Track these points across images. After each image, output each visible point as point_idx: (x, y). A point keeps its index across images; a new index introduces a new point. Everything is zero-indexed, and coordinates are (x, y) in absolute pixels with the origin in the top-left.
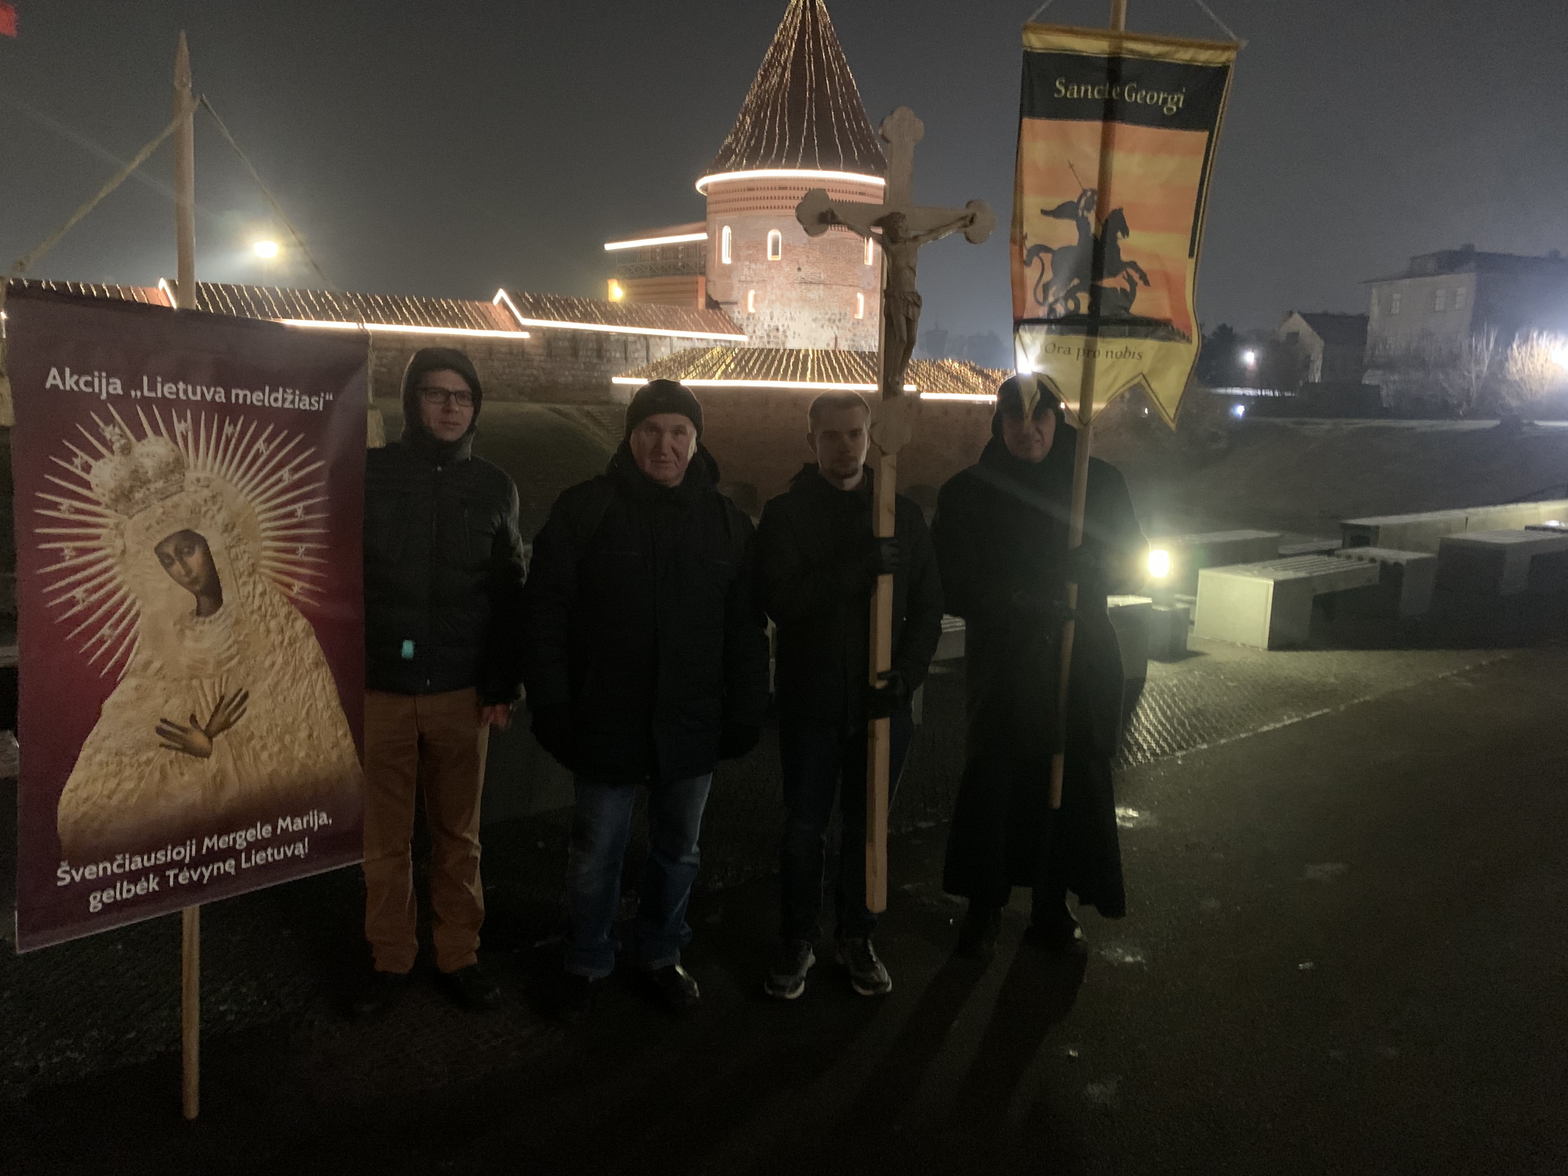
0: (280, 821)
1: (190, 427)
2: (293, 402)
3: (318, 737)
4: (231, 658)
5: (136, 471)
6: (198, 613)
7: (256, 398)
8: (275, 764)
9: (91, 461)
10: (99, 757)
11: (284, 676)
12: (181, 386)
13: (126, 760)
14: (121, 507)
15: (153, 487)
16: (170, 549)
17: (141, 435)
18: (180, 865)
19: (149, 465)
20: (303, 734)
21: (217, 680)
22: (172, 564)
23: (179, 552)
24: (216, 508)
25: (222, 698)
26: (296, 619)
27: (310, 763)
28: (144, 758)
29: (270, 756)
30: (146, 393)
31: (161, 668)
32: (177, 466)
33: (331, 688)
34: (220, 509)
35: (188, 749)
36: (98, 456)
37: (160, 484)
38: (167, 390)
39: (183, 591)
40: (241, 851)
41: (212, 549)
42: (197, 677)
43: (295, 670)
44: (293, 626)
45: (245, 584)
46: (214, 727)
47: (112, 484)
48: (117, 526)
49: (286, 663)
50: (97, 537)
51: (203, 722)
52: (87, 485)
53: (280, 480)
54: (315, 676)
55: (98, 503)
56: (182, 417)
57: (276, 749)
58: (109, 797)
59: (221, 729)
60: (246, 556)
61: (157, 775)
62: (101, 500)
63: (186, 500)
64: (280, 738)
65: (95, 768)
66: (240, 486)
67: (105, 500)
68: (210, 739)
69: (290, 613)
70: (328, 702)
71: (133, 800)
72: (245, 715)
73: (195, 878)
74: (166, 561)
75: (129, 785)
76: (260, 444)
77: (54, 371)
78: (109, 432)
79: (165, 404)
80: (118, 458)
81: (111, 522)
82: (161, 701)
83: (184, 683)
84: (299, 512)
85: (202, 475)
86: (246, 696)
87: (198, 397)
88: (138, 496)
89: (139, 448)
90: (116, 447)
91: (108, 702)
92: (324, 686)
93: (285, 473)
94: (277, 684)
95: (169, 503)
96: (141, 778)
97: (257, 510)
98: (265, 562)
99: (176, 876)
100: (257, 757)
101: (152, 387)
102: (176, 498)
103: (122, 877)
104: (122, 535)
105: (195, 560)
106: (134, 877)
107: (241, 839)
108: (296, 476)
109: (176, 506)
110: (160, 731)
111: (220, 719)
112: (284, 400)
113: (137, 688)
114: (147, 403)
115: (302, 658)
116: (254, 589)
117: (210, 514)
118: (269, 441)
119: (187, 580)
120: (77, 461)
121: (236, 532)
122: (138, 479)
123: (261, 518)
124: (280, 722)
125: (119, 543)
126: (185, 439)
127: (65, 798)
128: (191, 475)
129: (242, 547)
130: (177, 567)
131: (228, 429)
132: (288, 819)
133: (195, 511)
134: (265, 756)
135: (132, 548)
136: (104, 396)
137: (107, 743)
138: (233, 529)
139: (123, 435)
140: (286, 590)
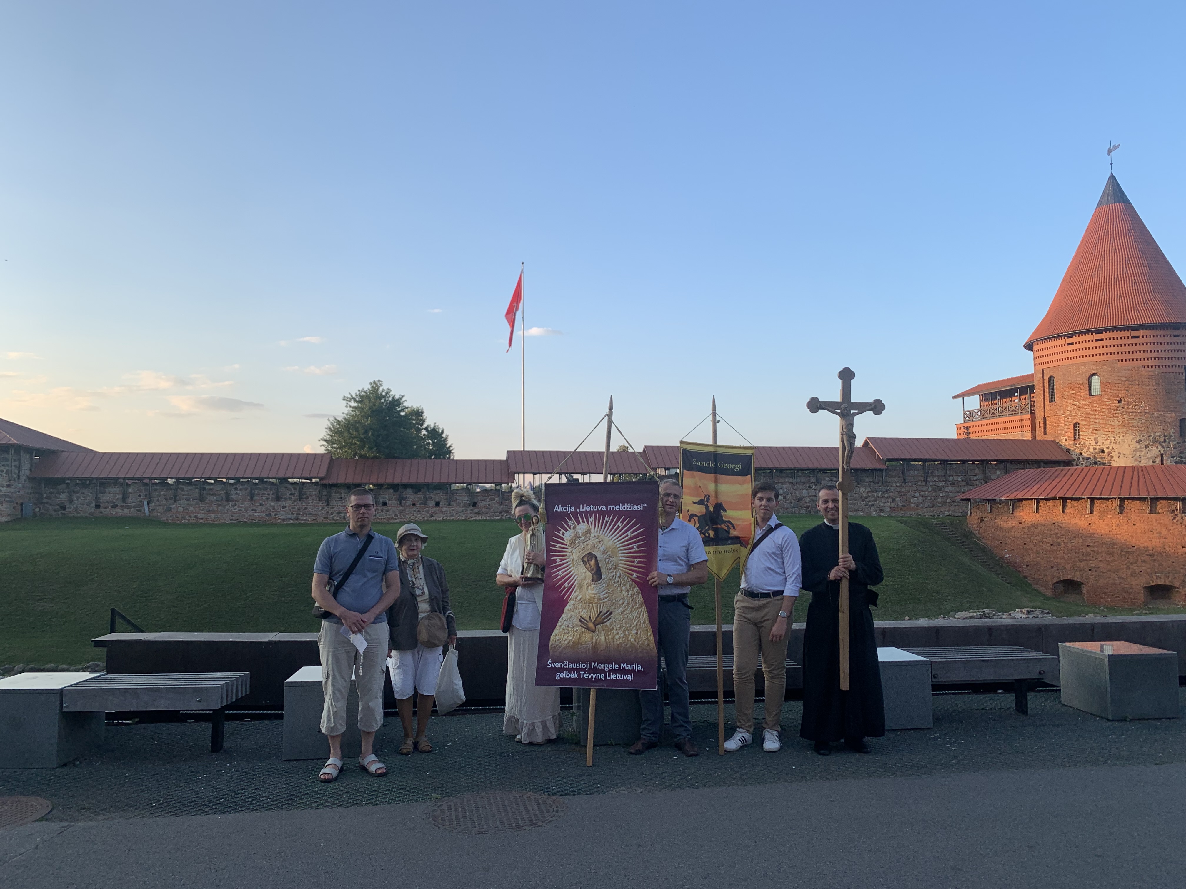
0: (622, 664)
1: (594, 519)
2: (630, 508)
3: (640, 634)
4: (605, 598)
5: (577, 534)
6: (593, 581)
7: (617, 508)
8: (621, 641)
9: (564, 532)
10: (563, 626)
11: (628, 608)
12: (592, 506)
13: (570, 629)
14: (572, 546)
15: (581, 539)
16: (586, 559)
17: (579, 523)
18: (584, 670)
19: (580, 532)
20: (634, 632)
21: (599, 605)
22: (586, 564)
23: (588, 560)
24: (600, 545)
25: (601, 612)
26: (634, 587)
27: (636, 643)
28: (575, 630)
29: (619, 638)
30: (581, 510)
31: (581, 599)
32: (589, 532)
33: (646, 615)
34: (602, 546)
35: (588, 628)
36: (566, 530)
37: (583, 538)
38: (587, 508)
39: (589, 573)
40: (607, 671)
41: (598, 559)
42: (591, 603)
43: (633, 606)
44: (633, 590)
45: (612, 572)
46: (597, 622)
47: (570, 539)
48: (571, 551)
49: (629, 604)
50: (565, 555)
51: (593, 620)
52: (563, 539)
53: (627, 536)
54: (640, 610)
55: (566, 545)
56: (591, 516)
57: (622, 635)
58: (565, 641)
59: (600, 624)
60: (612, 562)
61: (578, 636)
62: (567, 544)
63: (590, 543)
64: (624, 631)
65: (561, 630)
66: (610, 538)
67: (568, 543)
68: (595, 626)
69: (632, 585)
70: (645, 621)
71: (571, 643)
72: (611, 620)
73: (590, 677)
74: (585, 563)
75: (571, 638)
76: (619, 523)
77: (557, 506)
78: (570, 523)
79: (586, 513)
80: (572, 530)
81: (570, 550)
82: (581, 610)
83: (587, 605)
84: (635, 547)
85: (596, 534)
86: (611, 613)
87: (597, 510)
88: (577, 542)
89: (578, 527)
90: (572, 527)
91: (566, 609)
92: (643, 614)
93: (629, 533)
94: (624, 611)
95: (585, 544)
96: (574, 636)
97: (618, 546)
98: (621, 565)
99: (583, 674)
100: (614, 636)
101: (583, 508)
102: (587, 542)
103: (567, 669)
104: (572, 554)
105: (593, 562)
106: (570, 670)
107: (607, 667)
108: (633, 534)
109: (587, 545)
110: (580, 620)
111: (599, 619)
112: (627, 508)
113: (574, 605)
114: (581, 513)
115: (636, 603)
116: (616, 574)
117: (598, 547)
118: (622, 522)
119: (590, 569)
120: (561, 532)
121: (608, 554)
122: (577, 536)
123: (619, 549)
124: (624, 625)
125: (571, 557)
126: (592, 524)
127: (552, 638)
128: (592, 535)
129: (611, 559)
130: (588, 565)
131: (606, 519)
132: (625, 664)
133: (593, 546)
134: (617, 637)
135: (575, 559)
136: (569, 512)
137: (565, 622)
138: (607, 552)
139: (574, 523)
140: (630, 576)
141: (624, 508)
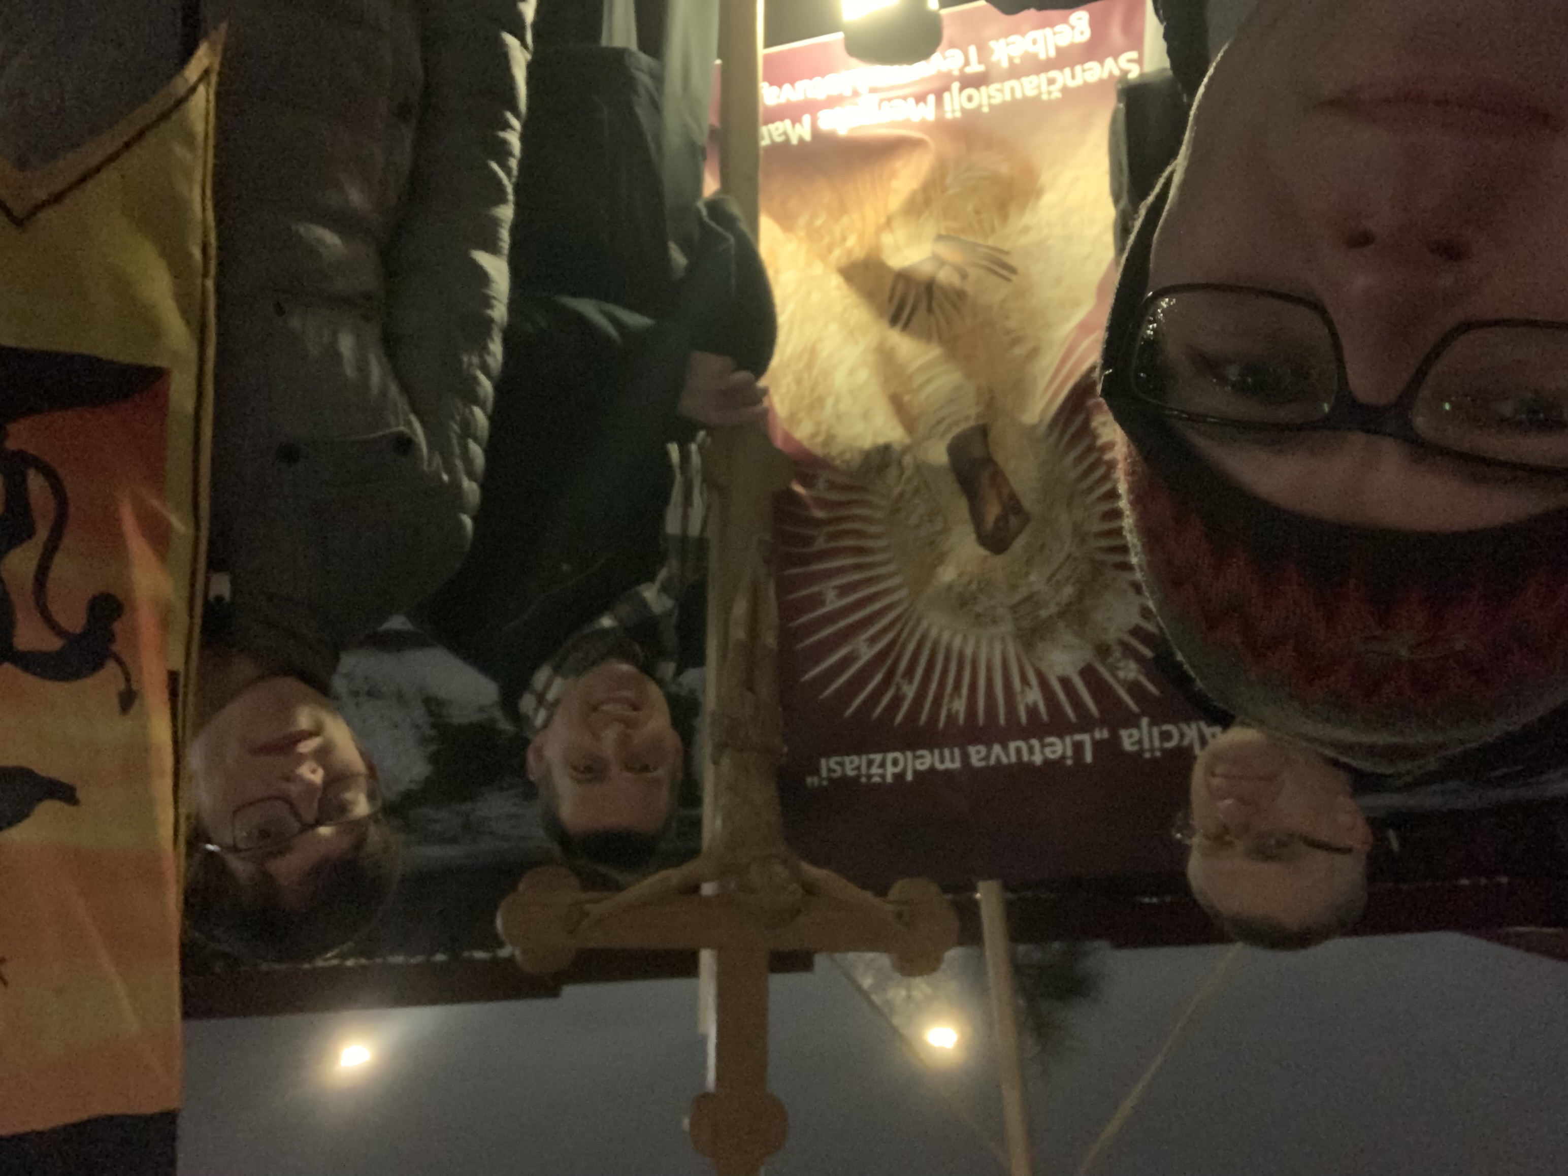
1: (1019, 698)
2: (870, 763)
6: (985, 429)
7: (926, 760)
12: (1038, 759)
16: (1014, 520)
18: (965, 80)
30: (1086, 738)
32: (1030, 638)
38: (1057, 748)
41: (971, 526)
53: (874, 639)
56: (1032, 711)
76: (910, 691)
78: (1132, 671)
79: (1058, 726)
85: (996, 629)
87: (1012, 746)
89: (1088, 654)
90: (1118, 650)
93: (868, 652)
103: (1048, 64)
112: (882, 765)
114: (1086, 723)
123: (899, 579)
126: (1024, 680)
131: (961, 706)
141: (895, 763)
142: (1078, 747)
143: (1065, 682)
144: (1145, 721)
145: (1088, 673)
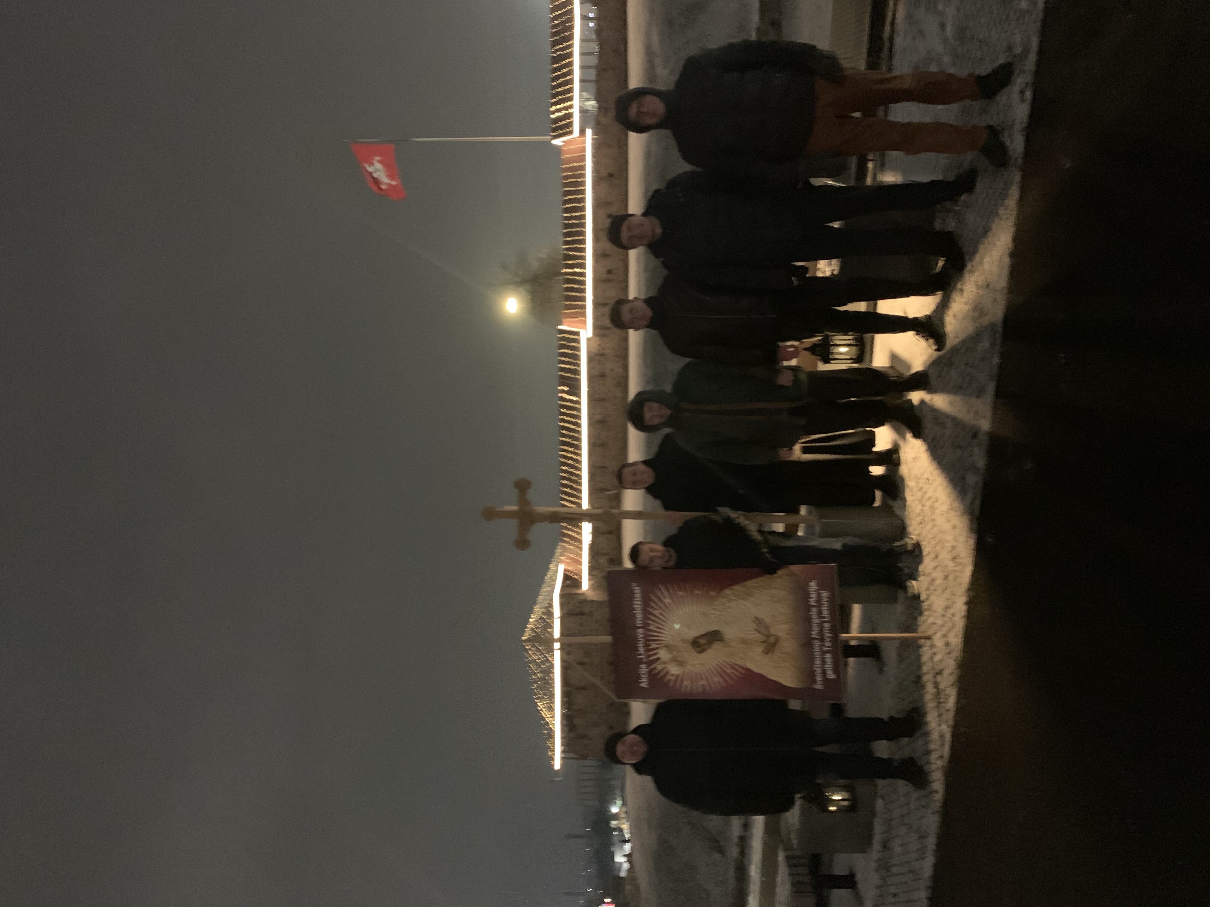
0: (811, 603)
4: (740, 626)
5: (671, 660)
6: (722, 640)
7: (639, 616)
8: (786, 606)
9: (670, 674)
12: (639, 645)
13: (777, 665)
14: (685, 665)
15: (676, 655)
16: (699, 649)
18: (821, 646)
19: (669, 656)
22: (704, 649)
23: (700, 646)
26: (726, 594)
28: (777, 659)
29: (783, 607)
30: (644, 657)
34: (683, 631)
35: (775, 644)
36: (668, 672)
37: (675, 652)
39: (714, 646)
40: (821, 621)
41: (699, 634)
43: (747, 594)
44: (729, 595)
45: (711, 619)
46: (767, 634)
47: (677, 668)
48: (691, 666)
49: (743, 599)
50: (696, 673)
51: (764, 639)
52: (678, 676)
54: (750, 587)
57: (780, 605)
59: (768, 630)
60: (700, 618)
61: (784, 655)
62: (683, 671)
63: (680, 644)
64: (775, 602)
65: (779, 674)
66: (673, 622)
68: (771, 636)
69: (723, 596)
70: (762, 582)
71: (793, 663)
72: (764, 618)
73: (829, 640)
74: (704, 651)
75: (787, 665)
80: (668, 665)
81: (690, 668)
82: (756, 653)
83: (748, 646)
85: (670, 639)
86: (756, 618)
88: (680, 659)
89: (663, 659)
91: (756, 670)
92: (754, 583)
93: (666, 601)
94: (752, 603)
95: (682, 650)
96: (784, 660)
98: (702, 609)
100: (780, 614)
102: (680, 647)
103: (823, 667)
104: (694, 665)
105: (702, 641)
106: (824, 662)
107: (816, 620)
108: (667, 596)
109: (683, 647)
110: (767, 654)
111: (764, 630)
112: (638, 604)
113: (750, 662)
115: (743, 592)
117: (685, 635)
118: (654, 609)
119: (711, 644)
121: (691, 622)
123: (684, 611)
124: (768, 602)
125: (698, 666)
126: (658, 644)
127: (789, 685)
128: (670, 643)
129: (696, 620)
130: (705, 647)
132: (811, 599)
133: (684, 641)
134: (781, 610)
135: (699, 662)
138: (689, 625)
139: (660, 664)
141: (639, 608)
142: (641, 654)
143: (656, 654)
144: (647, 670)
145: (658, 659)
